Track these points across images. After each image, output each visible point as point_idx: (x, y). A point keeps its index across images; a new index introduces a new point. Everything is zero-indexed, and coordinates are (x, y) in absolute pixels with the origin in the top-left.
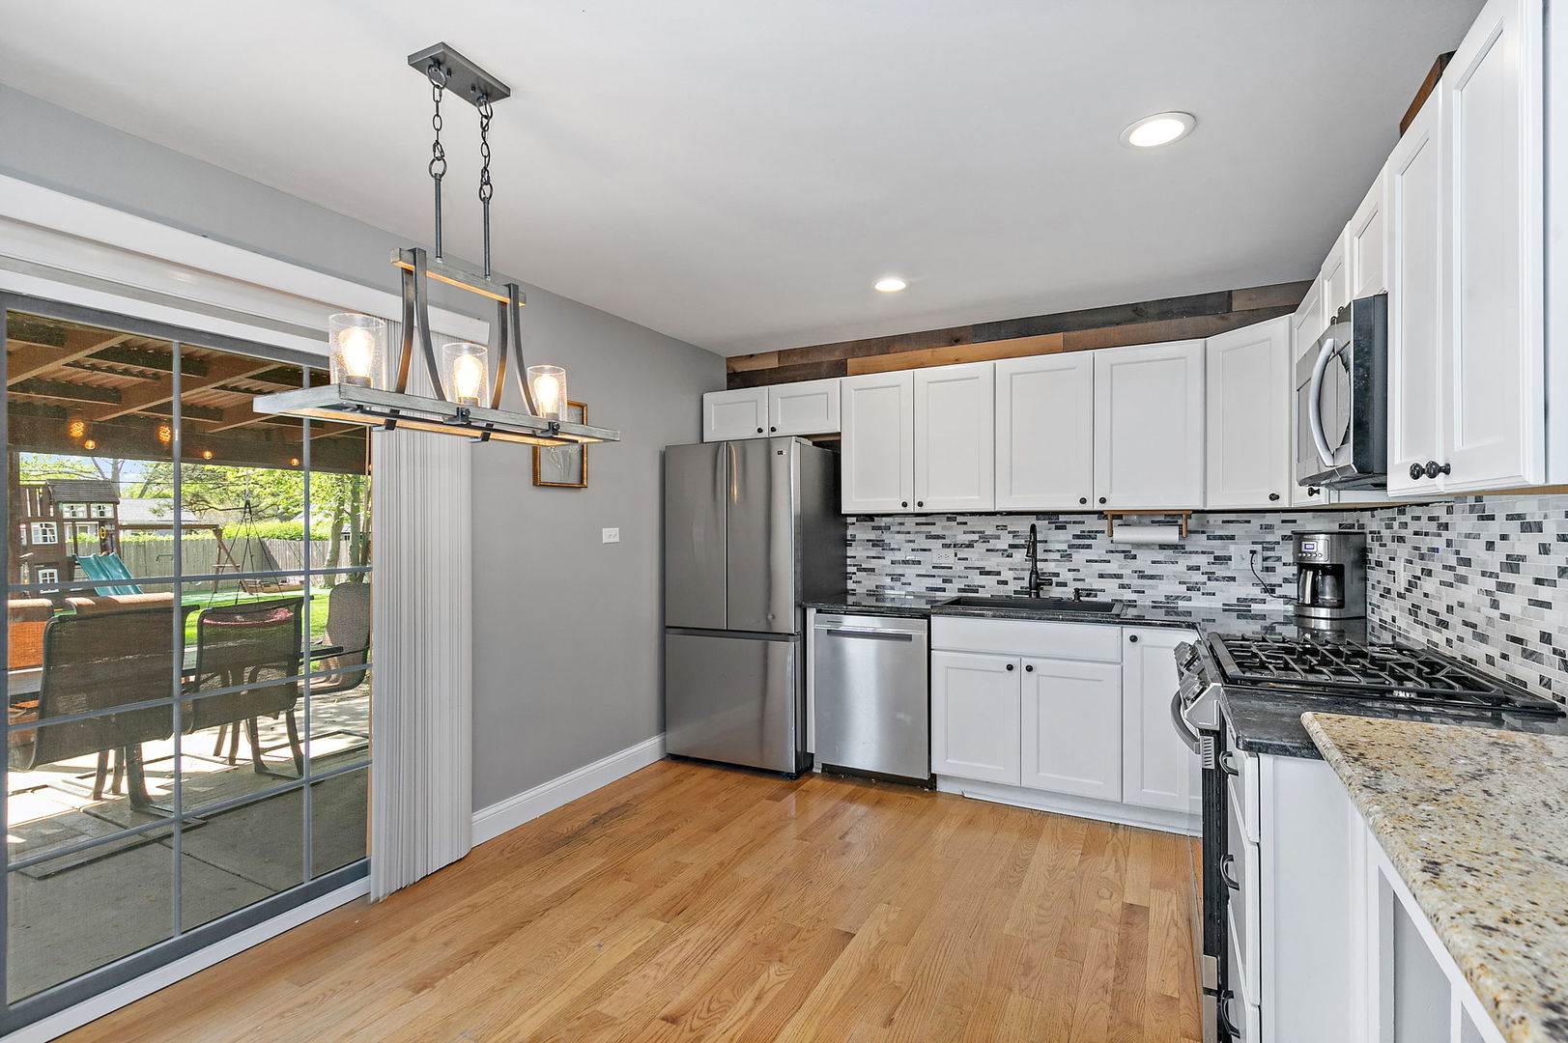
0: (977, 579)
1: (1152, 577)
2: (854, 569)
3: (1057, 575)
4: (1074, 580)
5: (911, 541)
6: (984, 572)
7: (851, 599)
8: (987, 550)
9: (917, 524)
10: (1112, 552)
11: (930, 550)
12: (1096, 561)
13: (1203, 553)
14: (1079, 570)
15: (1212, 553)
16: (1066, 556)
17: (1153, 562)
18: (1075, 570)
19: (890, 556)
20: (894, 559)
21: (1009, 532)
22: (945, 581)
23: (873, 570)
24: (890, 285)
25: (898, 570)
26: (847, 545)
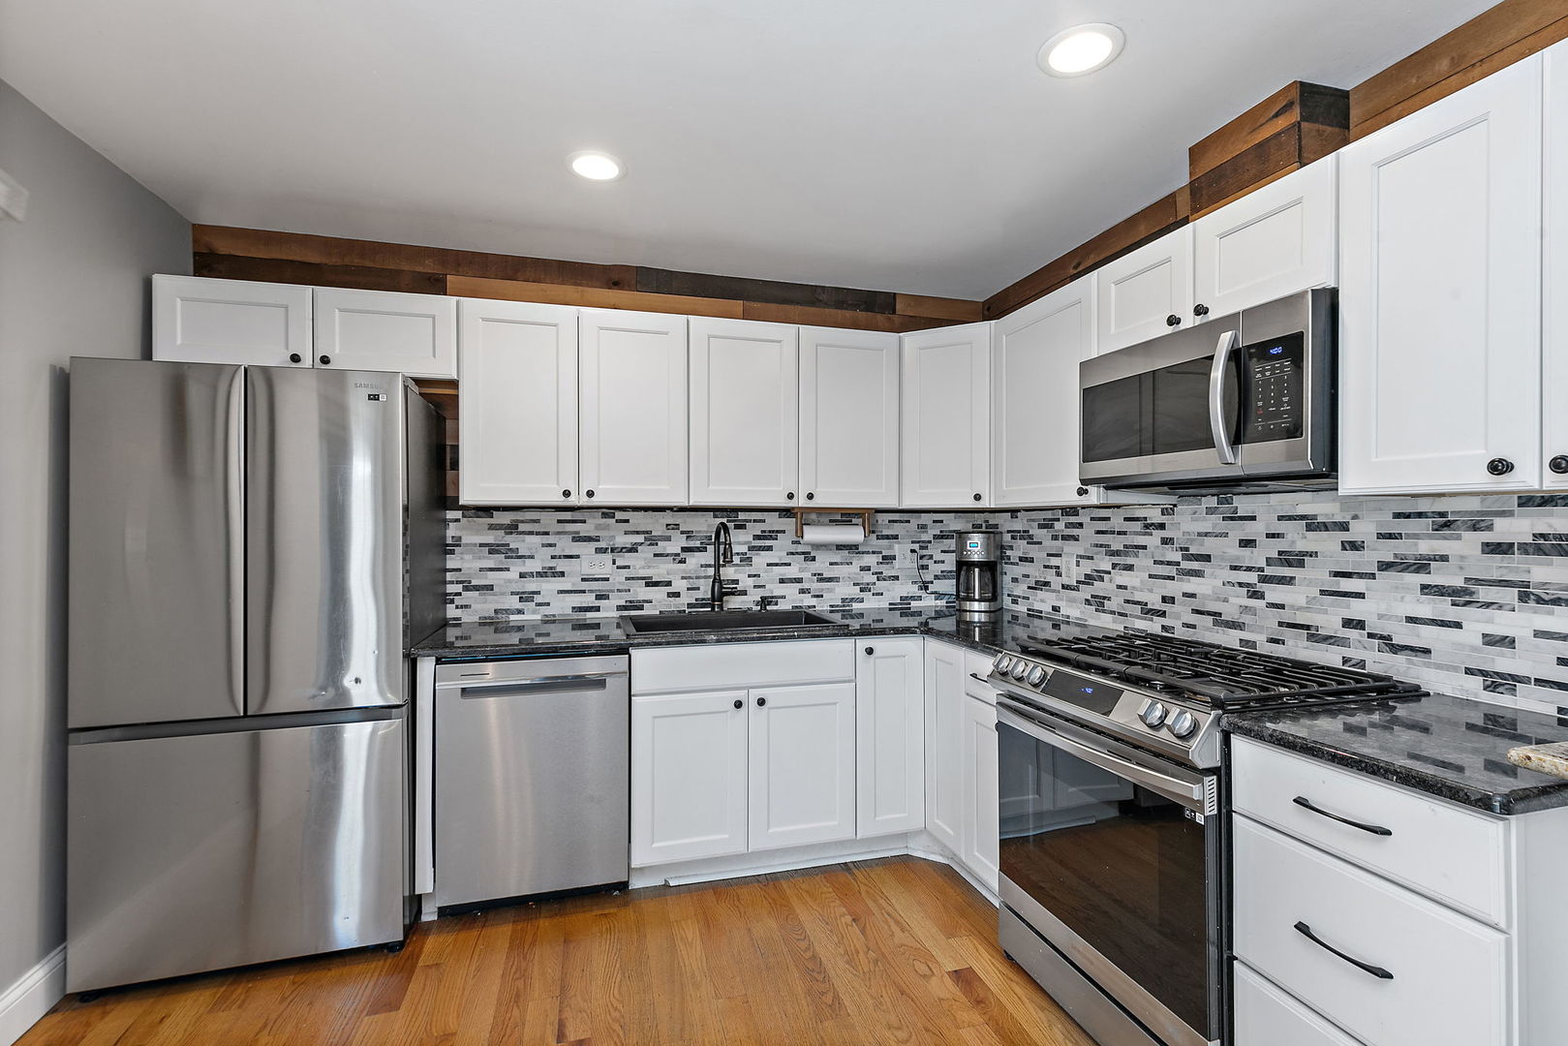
0: (642, 592)
1: (830, 580)
2: (458, 588)
3: (736, 582)
4: (755, 587)
5: (550, 545)
6: (651, 583)
7: (451, 634)
8: (655, 555)
9: (559, 521)
10: (792, 554)
11: (578, 557)
12: (777, 565)
13: (874, 553)
14: (759, 576)
15: (881, 553)
16: (746, 560)
17: (831, 564)
18: (755, 576)
19: (517, 567)
20: (524, 570)
21: (682, 533)
22: (599, 597)
23: (490, 588)
24: (596, 167)
25: (531, 585)
26: (446, 552)
